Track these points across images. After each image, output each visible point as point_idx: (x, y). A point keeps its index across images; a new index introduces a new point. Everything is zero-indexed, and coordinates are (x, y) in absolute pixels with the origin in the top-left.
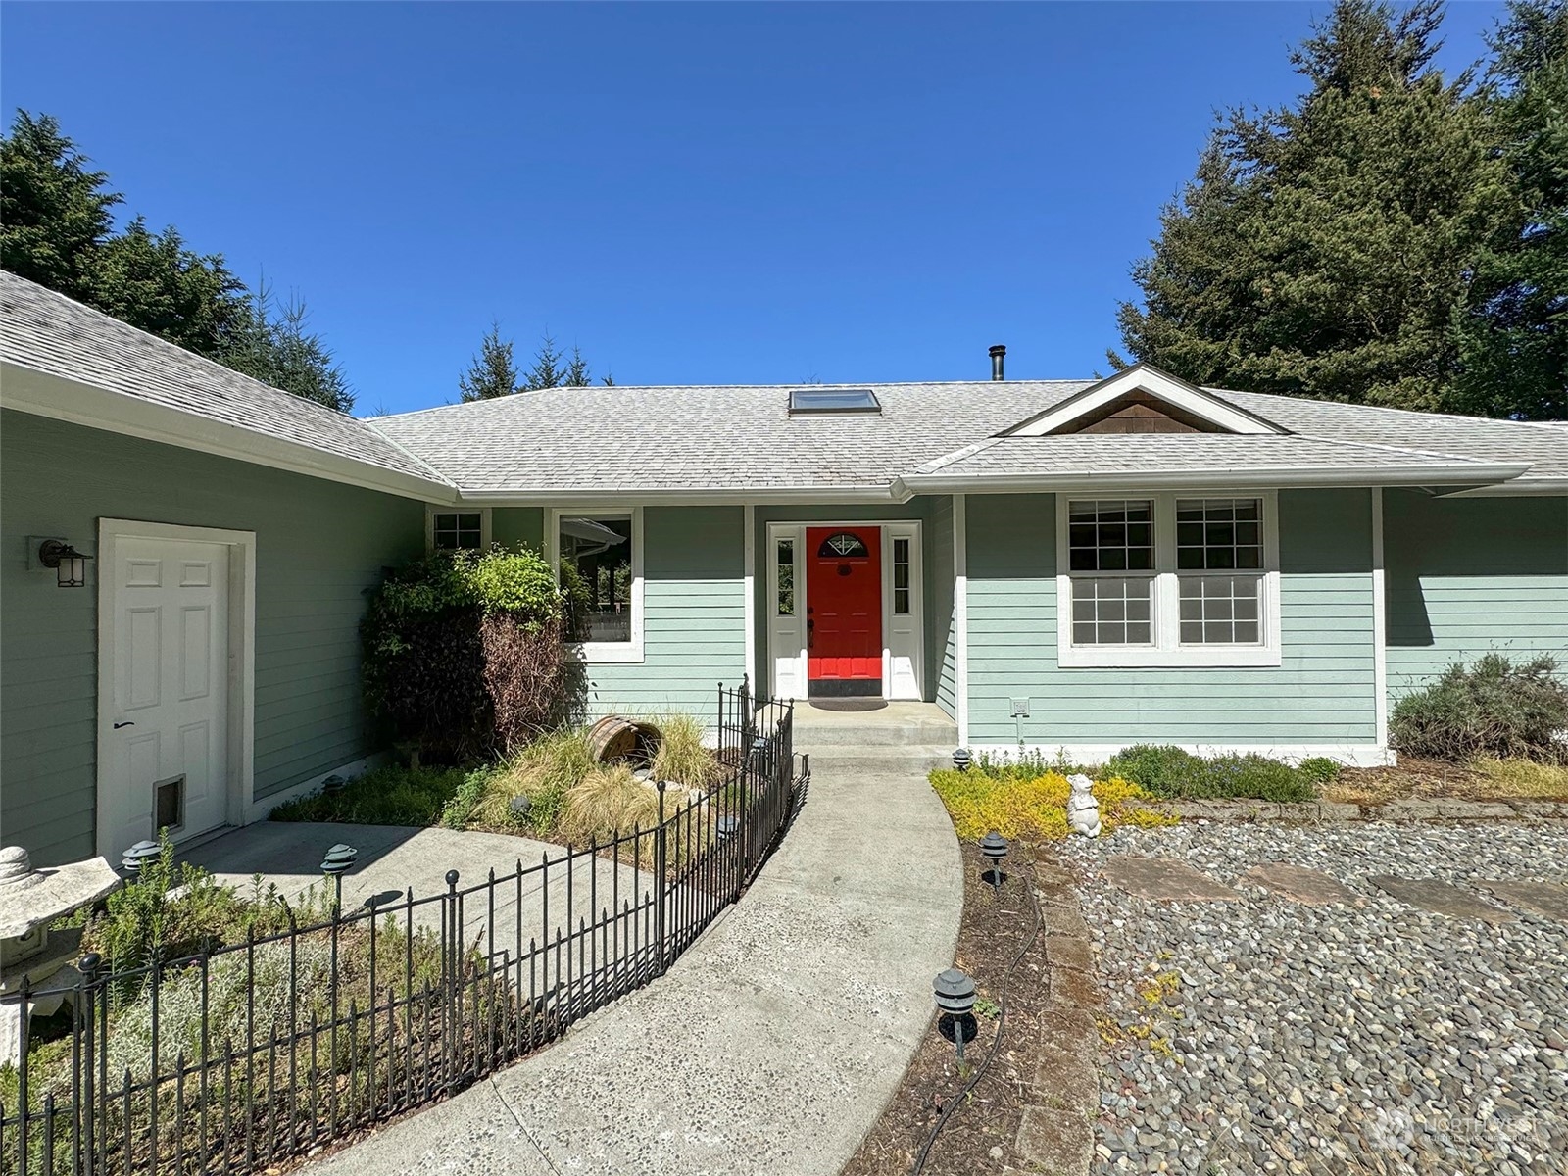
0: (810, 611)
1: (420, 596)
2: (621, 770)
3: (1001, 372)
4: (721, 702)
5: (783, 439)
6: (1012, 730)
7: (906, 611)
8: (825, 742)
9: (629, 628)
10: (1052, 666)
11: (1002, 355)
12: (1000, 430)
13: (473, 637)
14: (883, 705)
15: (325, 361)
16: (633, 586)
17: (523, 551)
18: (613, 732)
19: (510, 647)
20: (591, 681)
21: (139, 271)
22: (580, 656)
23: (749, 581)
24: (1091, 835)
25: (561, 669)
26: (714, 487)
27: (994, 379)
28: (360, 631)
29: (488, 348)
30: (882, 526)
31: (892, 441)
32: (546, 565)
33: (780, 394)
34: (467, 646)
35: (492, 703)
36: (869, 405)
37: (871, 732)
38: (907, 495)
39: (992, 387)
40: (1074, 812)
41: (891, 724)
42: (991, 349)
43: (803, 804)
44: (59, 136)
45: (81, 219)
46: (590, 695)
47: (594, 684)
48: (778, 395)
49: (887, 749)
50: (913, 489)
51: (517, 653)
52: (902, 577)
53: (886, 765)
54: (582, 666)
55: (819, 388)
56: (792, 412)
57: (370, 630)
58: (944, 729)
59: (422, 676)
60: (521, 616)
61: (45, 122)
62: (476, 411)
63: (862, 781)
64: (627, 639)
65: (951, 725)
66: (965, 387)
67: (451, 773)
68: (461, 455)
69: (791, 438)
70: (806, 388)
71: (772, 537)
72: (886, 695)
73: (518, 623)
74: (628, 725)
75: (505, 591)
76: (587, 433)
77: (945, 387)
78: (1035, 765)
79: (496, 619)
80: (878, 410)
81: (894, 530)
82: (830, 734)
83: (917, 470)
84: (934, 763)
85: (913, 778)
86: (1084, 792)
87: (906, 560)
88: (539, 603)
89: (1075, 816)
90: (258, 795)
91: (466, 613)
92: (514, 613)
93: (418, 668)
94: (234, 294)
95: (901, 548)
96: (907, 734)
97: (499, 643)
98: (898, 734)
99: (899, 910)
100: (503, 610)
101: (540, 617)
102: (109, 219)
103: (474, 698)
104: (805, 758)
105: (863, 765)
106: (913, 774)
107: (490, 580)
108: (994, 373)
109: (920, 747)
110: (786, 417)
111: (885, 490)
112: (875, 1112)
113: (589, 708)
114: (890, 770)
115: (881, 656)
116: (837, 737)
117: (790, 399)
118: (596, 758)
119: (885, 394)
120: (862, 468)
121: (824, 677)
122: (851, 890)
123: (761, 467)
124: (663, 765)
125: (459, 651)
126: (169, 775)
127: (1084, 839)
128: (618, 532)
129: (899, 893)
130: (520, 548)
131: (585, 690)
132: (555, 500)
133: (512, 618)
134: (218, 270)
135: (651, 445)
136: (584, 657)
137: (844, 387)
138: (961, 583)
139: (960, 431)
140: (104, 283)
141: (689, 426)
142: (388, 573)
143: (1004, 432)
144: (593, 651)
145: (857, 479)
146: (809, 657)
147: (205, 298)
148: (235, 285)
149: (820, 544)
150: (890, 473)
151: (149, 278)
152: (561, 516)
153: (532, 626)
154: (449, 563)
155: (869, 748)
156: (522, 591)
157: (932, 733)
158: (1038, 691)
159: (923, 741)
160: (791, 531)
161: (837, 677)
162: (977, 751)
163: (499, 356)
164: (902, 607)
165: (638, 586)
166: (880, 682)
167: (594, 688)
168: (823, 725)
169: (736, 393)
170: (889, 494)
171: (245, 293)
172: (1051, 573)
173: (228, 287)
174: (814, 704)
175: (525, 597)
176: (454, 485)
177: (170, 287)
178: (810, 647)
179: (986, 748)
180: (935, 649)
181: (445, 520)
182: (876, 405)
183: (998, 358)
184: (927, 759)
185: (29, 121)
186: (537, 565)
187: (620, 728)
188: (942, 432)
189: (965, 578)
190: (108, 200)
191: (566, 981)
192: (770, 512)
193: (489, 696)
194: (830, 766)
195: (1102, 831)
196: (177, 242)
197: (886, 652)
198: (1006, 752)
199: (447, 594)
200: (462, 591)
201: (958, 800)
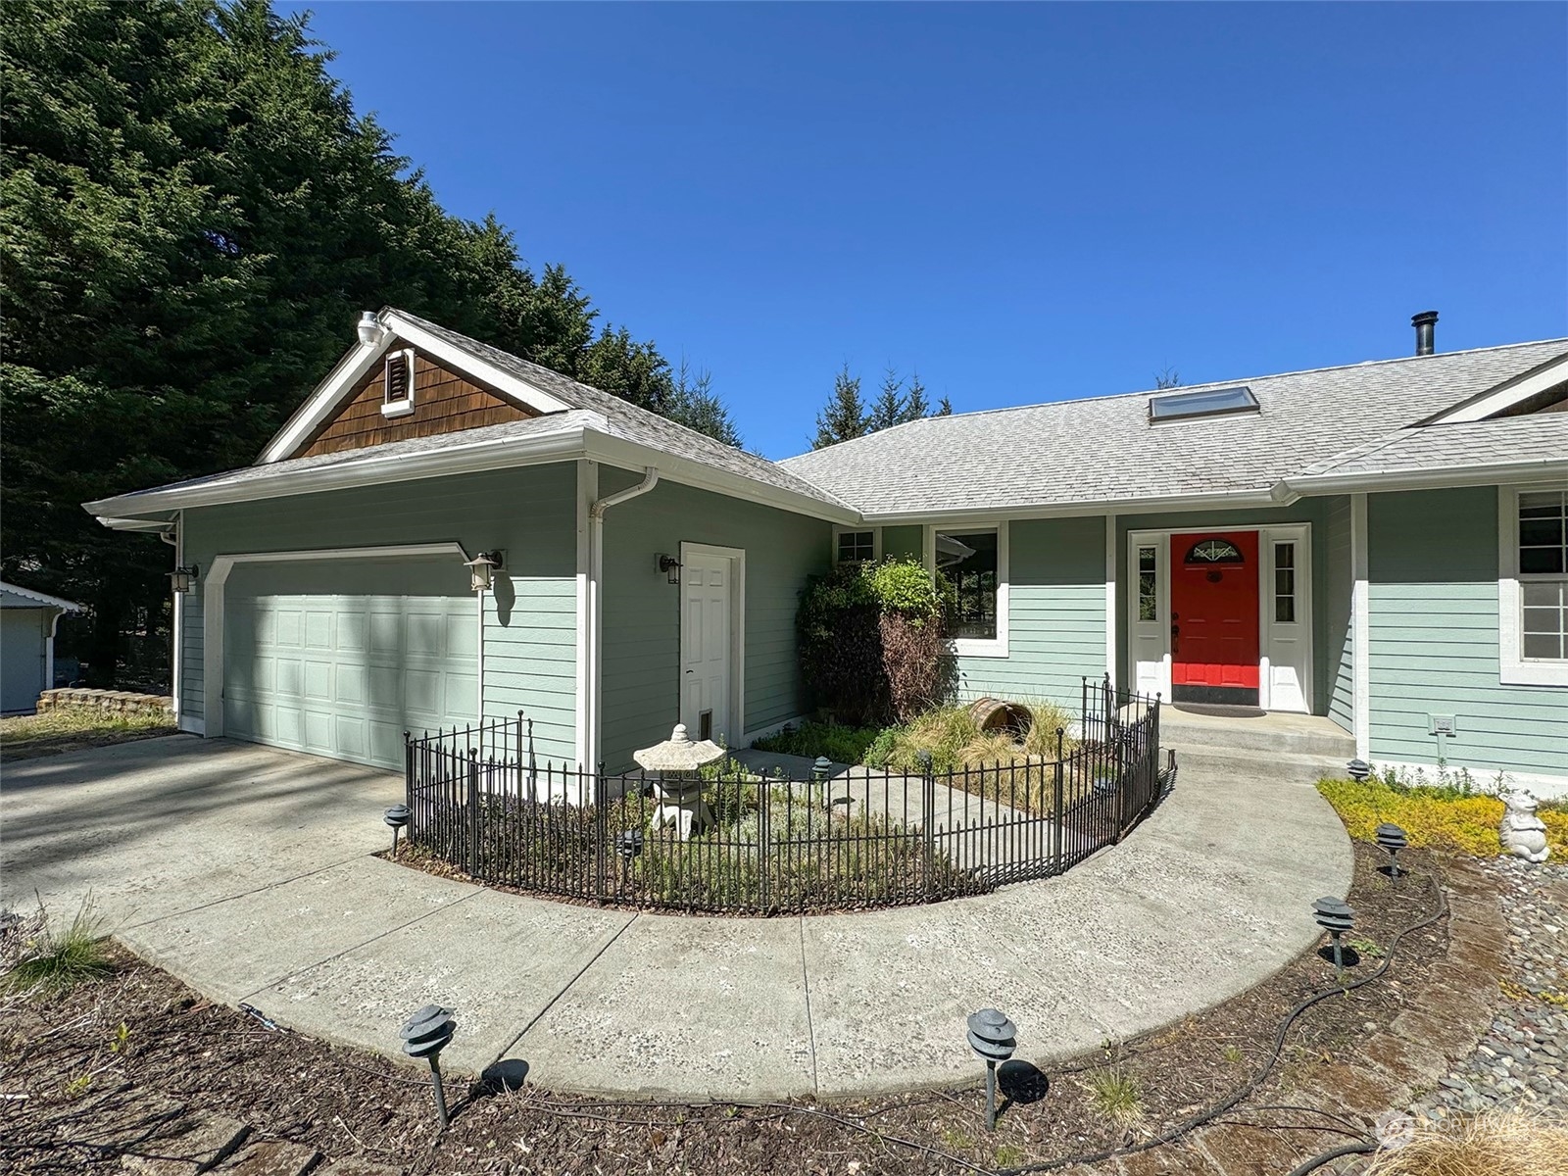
0: (1174, 616)
1: (838, 597)
2: (1001, 739)
3: (1431, 342)
4: (1085, 698)
5: (1145, 449)
6: (1433, 750)
7: (1291, 618)
8: (1194, 741)
9: (995, 628)
10: (1493, 681)
11: (1432, 323)
12: (1423, 417)
13: (873, 628)
14: (1262, 714)
15: (724, 416)
16: (999, 591)
17: (909, 562)
18: (993, 709)
19: (902, 638)
20: (961, 672)
21: (609, 365)
22: (952, 650)
23: (1111, 587)
24: (1534, 858)
25: (939, 659)
26: (1077, 500)
27: (1420, 353)
28: (796, 622)
29: (839, 386)
30: (1261, 530)
31: (1273, 441)
32: (927, 573)
33: (1139, 402)
34: (869, 636)
35: (888, 682)
36: (1244, 404)
37: (1246, 736)
38: (1292, 498)
39: (1413, 365)
40: (1509, 832)
41: (1272, 731)
42: (1414, 318)
43: (1171, 789)
44: (565, 277)
45: (577, 333)
46: (961, 684)
47: (964, 674)
48: (1137, 404)
49: (1265, 754)
50: (1298, 492)
51: (906, 644)
52: (1285, 583)
53: (1263, 768)
54: (955, 658)
55: (1183, 391)
56: (1153, 420)
57: (804, 620)
58: (1337, 741)
59: (839, 658)
60: (909, 614)
61: (560, 269)
62: (857, 447)
63: (1235, 780)
64: (993, 636)
65: (1345, 736)
66: (1374, 369)
67: (863, 732)
68: (856, 485)
69: (1154, 447)
70: (1167, 393)
71: (1134, 545)
72: (1263, 705)
73: (906, 620)
74: (1004, 704)
75: (897, 594)
76: (954, 459)
77: (1343, 372)
78: (1462, 787)
79: (890, 616)
80: (1256, 408)
81: (1272, 535)
82: (1199, 734)
83: (1304, 471)
84: (1323, 772)
85: (1297, 785)
86: (1523, 812)
87: (1291, 565)
88: (923, 604)
89: (1511, 836)
90: (747, 729)
91: (867, 611)
92: (903, 611)
93: (836, 651)
94: (661, 370)
95: (1285, 554)
96: (1290, 741)
97: (893, 635)
98: (1279, 741)
99: (1279, 875)
100: (895, 609)
101: (924, 615)
102: (591, 329)
103: (876, 677)
104: (1172, 752)
105: (1237, 765)
106: (1297, 781)
107: (885, 585)
108: (1420, 345)
109: (1306, 756)
110: (1147, 426)
111: (1266, 493)
112: (1254, 981)
113: (959, 694)
114: (1270, 774)
115: (1258, 664)
116: (1206, 737)
117: (1150, 406)
118: (979, 729)
119: (1263, 389)
120: (1237, 473)
121: (1189, 683)
122: (1227, 854)
123: (1123, 478)
124: (1033, 742)
125: (864, 640)
126: (705, 708)
127: (1523, 862)
128: (969, 546)
129: (1281, 864)
130: (907, 558)
131: (957, 679)
132: (930, 519)
133: (902, 616)
134: (651, 354)
135: (1013, 466)
136: (956, 651)
137: (1213, 387)
138: (1362, 589)
139: (1365, 422)
140: (591, 377)
141: (1046, 443)
142: (813, 579)
143: (1425, 420)
144: (965, 646)
145: (1231, 484)
146: (1173, 661)
147: (643, 377)
148: (662, 363)
149: (1184, 550)
150: (1271, 474)
151: (614, 368)
152: (937, 532)
153: (918, 622)
154: (857, 569)
155: (1244, 751)
156: (910, 593)
157: (1322, 744)
158: (1466, 709)
159: (1310, 751)
160: (1158, 539)
161: (1206, 683)
162: (1380, 768)
163: (849, 392)
164: (1286, 612)
165: (1003, 591)
166: (1256, 691)
167: (964, 678)
168: (1191, 725)
169: (1087, 406)
170: (1270, 497)
171: (667, 368)
172: (1490, 573)
173: (657, 366)
174: (1179, 708)
175: (913, 599)
176: (858, 511)
177: (626, 374)
178: (1175, 652)
179: (1395, 765)
180: (1328, 659)
181: (847, 538)
182: (1253, 403)
183: (1425, 328)
184: (1314, 768)
185: (550, 270)
186: (920, 573)
187: (998, 706)
188: (1339, 425)
189: (1367, 582)
190: (591, 316)
191: (986, 864)
192: (1131, 520)
193: (885, 676)
194: (1200, 762)
195: (1550, 857)
196: (626, 337)
197: (1264, 661)
198: (1420, 770)
199: (855, 596)
200: (866, 593)
201: (1352, 807)
